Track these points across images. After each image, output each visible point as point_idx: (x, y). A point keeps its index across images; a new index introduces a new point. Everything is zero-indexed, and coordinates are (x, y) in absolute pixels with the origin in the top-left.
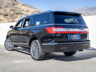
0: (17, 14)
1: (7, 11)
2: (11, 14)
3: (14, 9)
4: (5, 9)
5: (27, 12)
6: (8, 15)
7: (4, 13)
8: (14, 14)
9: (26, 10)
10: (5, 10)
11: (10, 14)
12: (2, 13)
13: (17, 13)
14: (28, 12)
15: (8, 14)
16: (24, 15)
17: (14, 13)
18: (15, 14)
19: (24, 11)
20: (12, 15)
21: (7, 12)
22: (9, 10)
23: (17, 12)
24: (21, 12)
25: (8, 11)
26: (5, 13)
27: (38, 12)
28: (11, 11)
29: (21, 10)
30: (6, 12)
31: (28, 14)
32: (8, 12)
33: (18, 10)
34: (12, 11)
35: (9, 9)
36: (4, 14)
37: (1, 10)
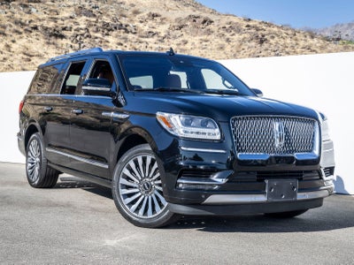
0: (106, 32)
1: (60, 16)
2: (77, 30)
3: (93, 4)
4: (52, 8)
5: (150, 22)
6: (64, 33)
7: (45, 24)
8: (90, 29)
9: (148, 12)
10: (51, 11)
11: (75, 27)
12: (38, 24)
13: (106, 25)
14: (158, 19)
15: (64, 29)
16: (136, 37)
17: (90, 25)
18: (97, 31)
19: (137, 16)
20: (82, 32)
21: (60, 22)
22: (72, 9)
23: (108, 20)
24: (124, 21)
25: (65, 14)
26: (52, 24)
27: (205, 22)
28: (79, 14)
29: (125, 13)
30: (55, 20)
31: (154, 31)
32: (65, 22)
33: (113, 12)
34: (84, 18)
35: (69, 6)
36: (46, 29)
37: (34, 10)
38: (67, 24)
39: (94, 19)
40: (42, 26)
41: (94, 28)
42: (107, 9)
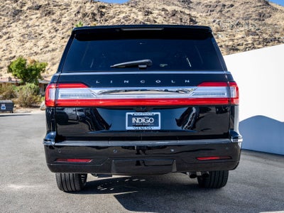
0: (265, 43)
1: (236, 38)
2: (247, 45)
3: (257, 28)
4: (231, 33)
6: (238, 47)
7: (227, 43)
8: (255, 43)
10: (230, 35)
11: (245, 43)
12: (223, 44)
13: (265, 40)
15: (238, 45)
17: (255, 41)
18: (259, 44)
20: (250, 45)
21: (236, 41)
22: (243, 32)
23: (265, 36)
24: (277, 36)
25: (239, 36)
26: (231, 43)
28: (248, 35)
29: (278, 30)
30: (233, 40)
32: (239, 40)
33: (270, 31)
34: (251, 37)
35: (241, 31)
36: (227, 46)
37: (220, 36)
38: (240, 42)
39: (257, 37)
40: (225, 45)
41: (258, 42)
42: (266, 30)
